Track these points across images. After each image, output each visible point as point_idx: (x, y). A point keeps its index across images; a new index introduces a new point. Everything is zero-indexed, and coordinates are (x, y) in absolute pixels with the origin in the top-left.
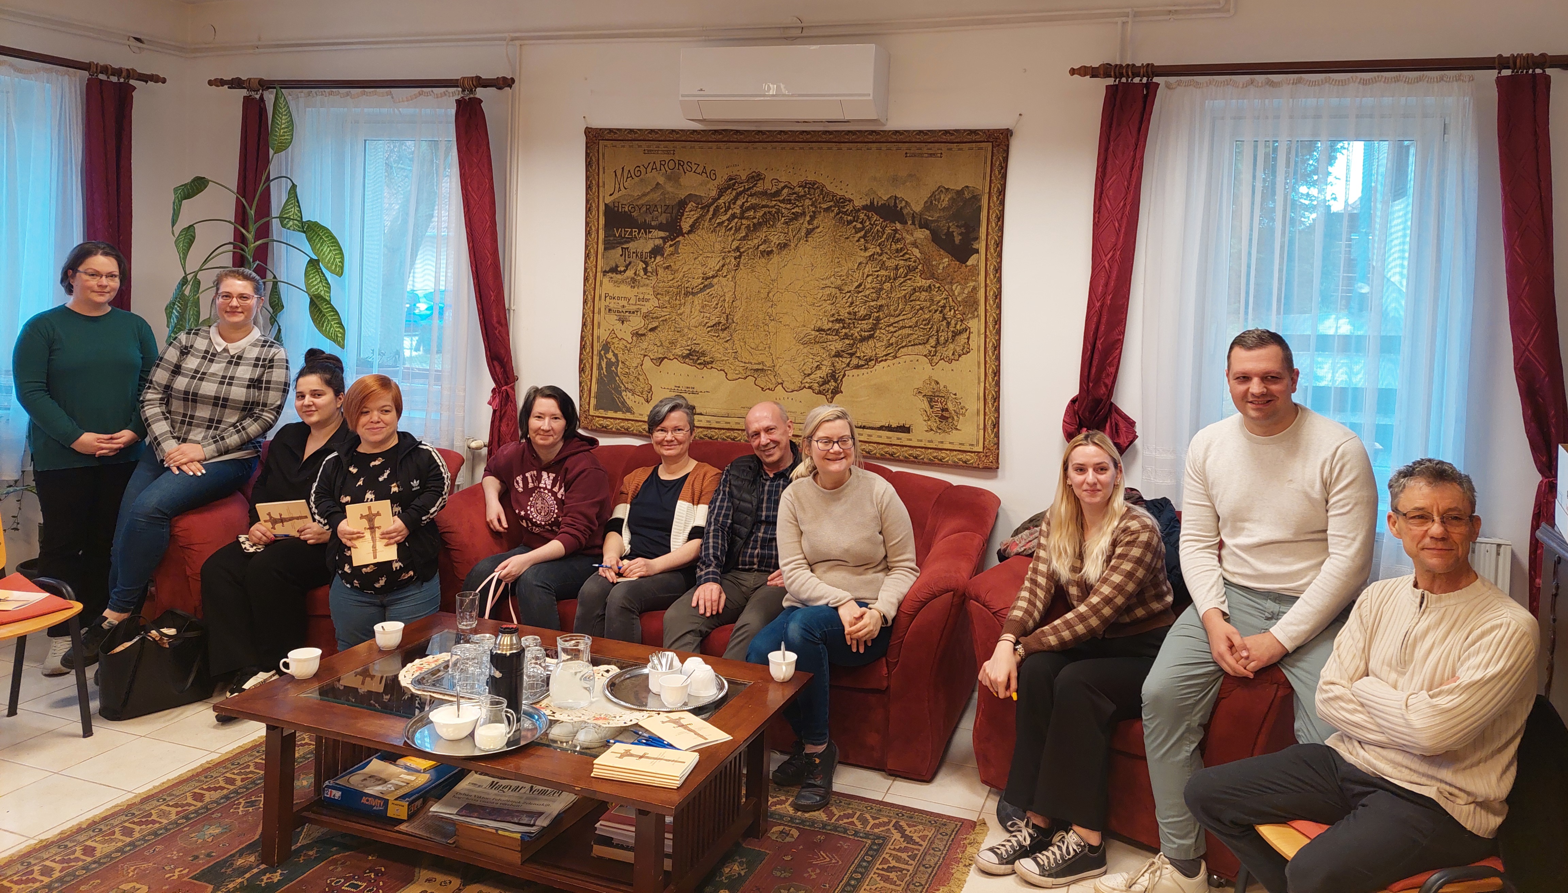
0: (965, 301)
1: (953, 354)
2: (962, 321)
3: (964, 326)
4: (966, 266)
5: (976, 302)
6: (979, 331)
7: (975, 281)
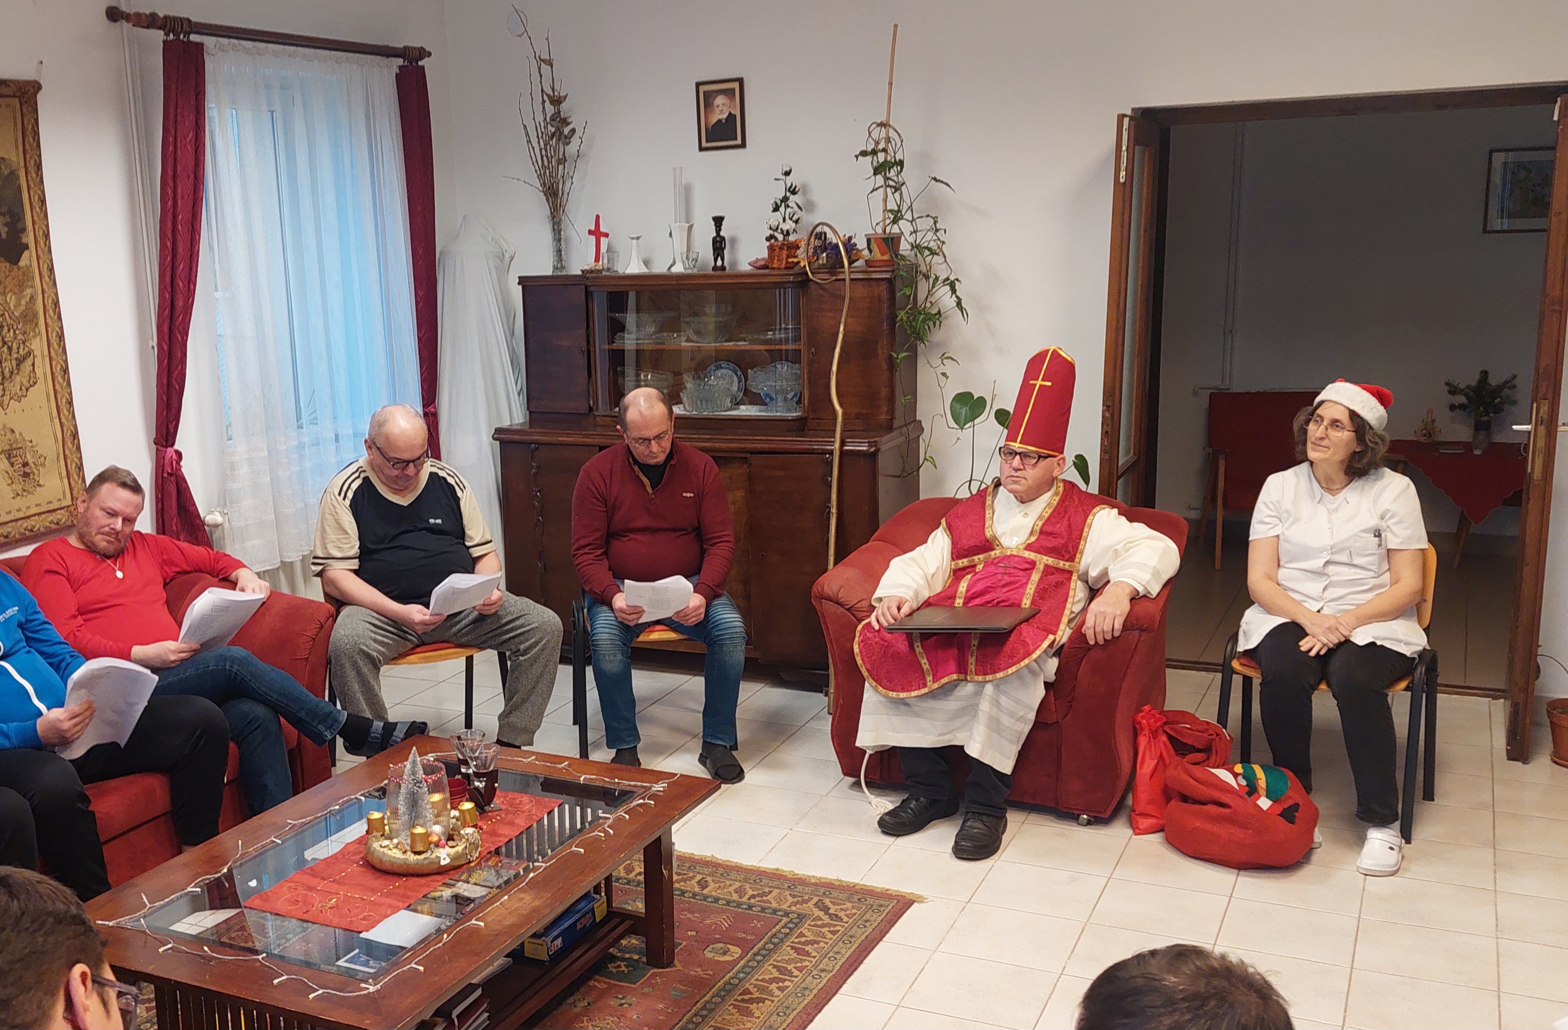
0: (24, 315)
1: (21, 389)
2: (24, 343)
3: (27, 349)
4: (19, 268)
5: (35, 316)
6: (42, 353)
7: (32, 287)
